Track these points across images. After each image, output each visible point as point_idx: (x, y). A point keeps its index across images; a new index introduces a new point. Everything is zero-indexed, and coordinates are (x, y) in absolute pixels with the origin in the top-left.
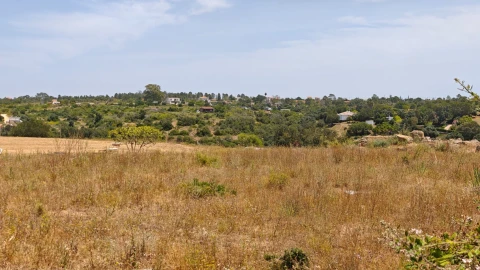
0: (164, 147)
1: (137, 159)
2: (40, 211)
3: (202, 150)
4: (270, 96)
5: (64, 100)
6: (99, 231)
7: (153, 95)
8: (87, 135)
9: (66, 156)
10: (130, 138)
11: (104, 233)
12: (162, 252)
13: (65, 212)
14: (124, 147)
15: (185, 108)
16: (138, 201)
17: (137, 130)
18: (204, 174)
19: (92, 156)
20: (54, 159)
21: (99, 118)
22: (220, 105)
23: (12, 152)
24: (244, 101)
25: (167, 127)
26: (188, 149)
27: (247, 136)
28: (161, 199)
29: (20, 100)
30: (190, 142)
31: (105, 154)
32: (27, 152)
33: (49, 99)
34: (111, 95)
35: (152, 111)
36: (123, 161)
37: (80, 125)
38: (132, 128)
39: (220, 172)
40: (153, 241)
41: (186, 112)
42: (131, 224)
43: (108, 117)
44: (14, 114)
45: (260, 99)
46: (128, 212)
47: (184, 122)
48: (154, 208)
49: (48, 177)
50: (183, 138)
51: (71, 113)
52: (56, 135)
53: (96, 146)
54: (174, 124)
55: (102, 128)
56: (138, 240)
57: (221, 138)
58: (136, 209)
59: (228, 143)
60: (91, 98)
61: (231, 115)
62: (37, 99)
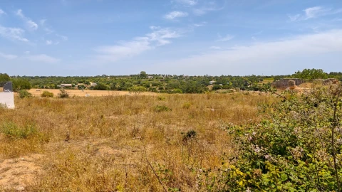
0: (147, 94)
1: (137, 98)
2: (102, 117)
3: (160, 95)
4: (185, 75)
5: (112, 77)
6: (122, 124)
7: (143, 75)
8: (120, 89)
9: (112, 97)
10: (135, 90)
11: (124, 124)
12: (145, 131)
13: (111, 117)
14: (133, 94)
15: (155, 80)
16: (137, 113)
17: (138, 88)
18: (161, 103)
19: (121, 97)
20: (107, 98)
21: (124, 83)
22: (167, 79)
23: (93, 95)
24: (176, 77)
25: (148, 86)
26: (155, 94)
27: (177, 90)
28: (144, 112)
29: (96, 77)
30: (156, 92)
31: (125, 96)
32: (98, 95)
33: (106, 77)
34: (129, 75)
35: (143, 81)
36: (132, 99)
37: (117, 86)
38: (136, 87)
39: (166, 103)
40: (141, 127)
41: (155, 81)
42: (134, 121)
43: (127, 83)
44: (94, 82)
45: (181, 76)
46: (133, 117)
47: (154, 85)
48: (142, 115)
49: (105, 104)
50: (154, 90)
51: (114, 82)
52: (109, 89)
53: (122, 93)
54: (151, 85)
55: (126, 87)
56: (136, 127)
57: (168, 90)
58: (136, 115)
59: (170, 92)
60: (122, 76)
61: (171, 82)
62: (102, 77)
